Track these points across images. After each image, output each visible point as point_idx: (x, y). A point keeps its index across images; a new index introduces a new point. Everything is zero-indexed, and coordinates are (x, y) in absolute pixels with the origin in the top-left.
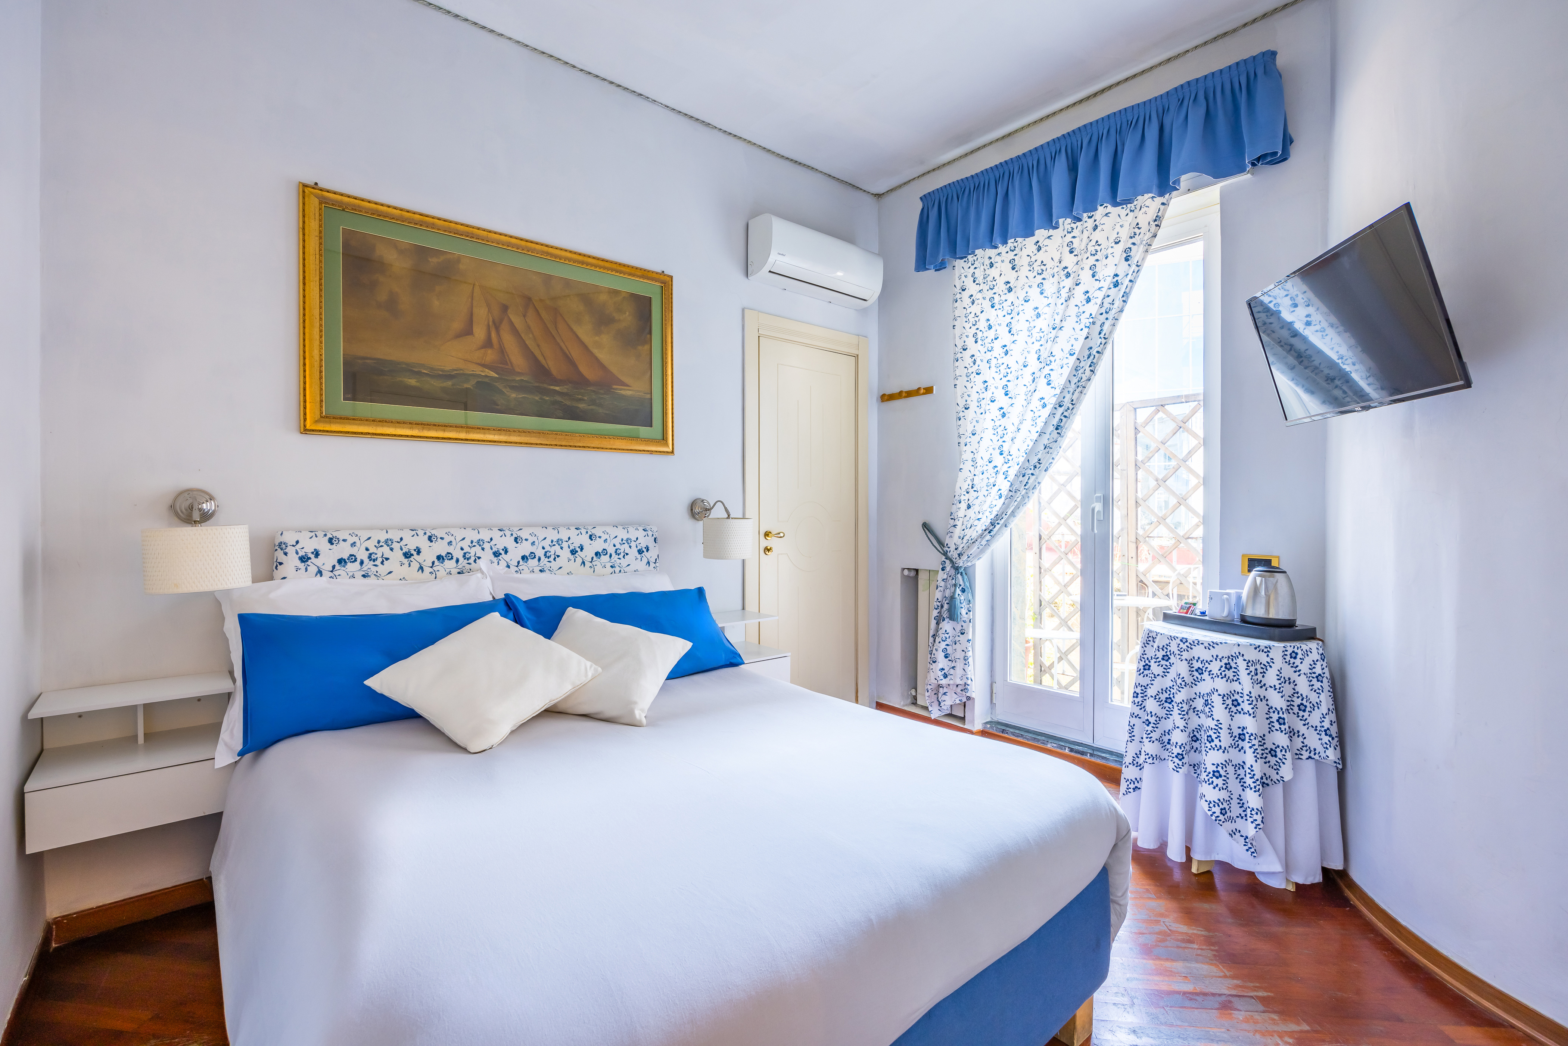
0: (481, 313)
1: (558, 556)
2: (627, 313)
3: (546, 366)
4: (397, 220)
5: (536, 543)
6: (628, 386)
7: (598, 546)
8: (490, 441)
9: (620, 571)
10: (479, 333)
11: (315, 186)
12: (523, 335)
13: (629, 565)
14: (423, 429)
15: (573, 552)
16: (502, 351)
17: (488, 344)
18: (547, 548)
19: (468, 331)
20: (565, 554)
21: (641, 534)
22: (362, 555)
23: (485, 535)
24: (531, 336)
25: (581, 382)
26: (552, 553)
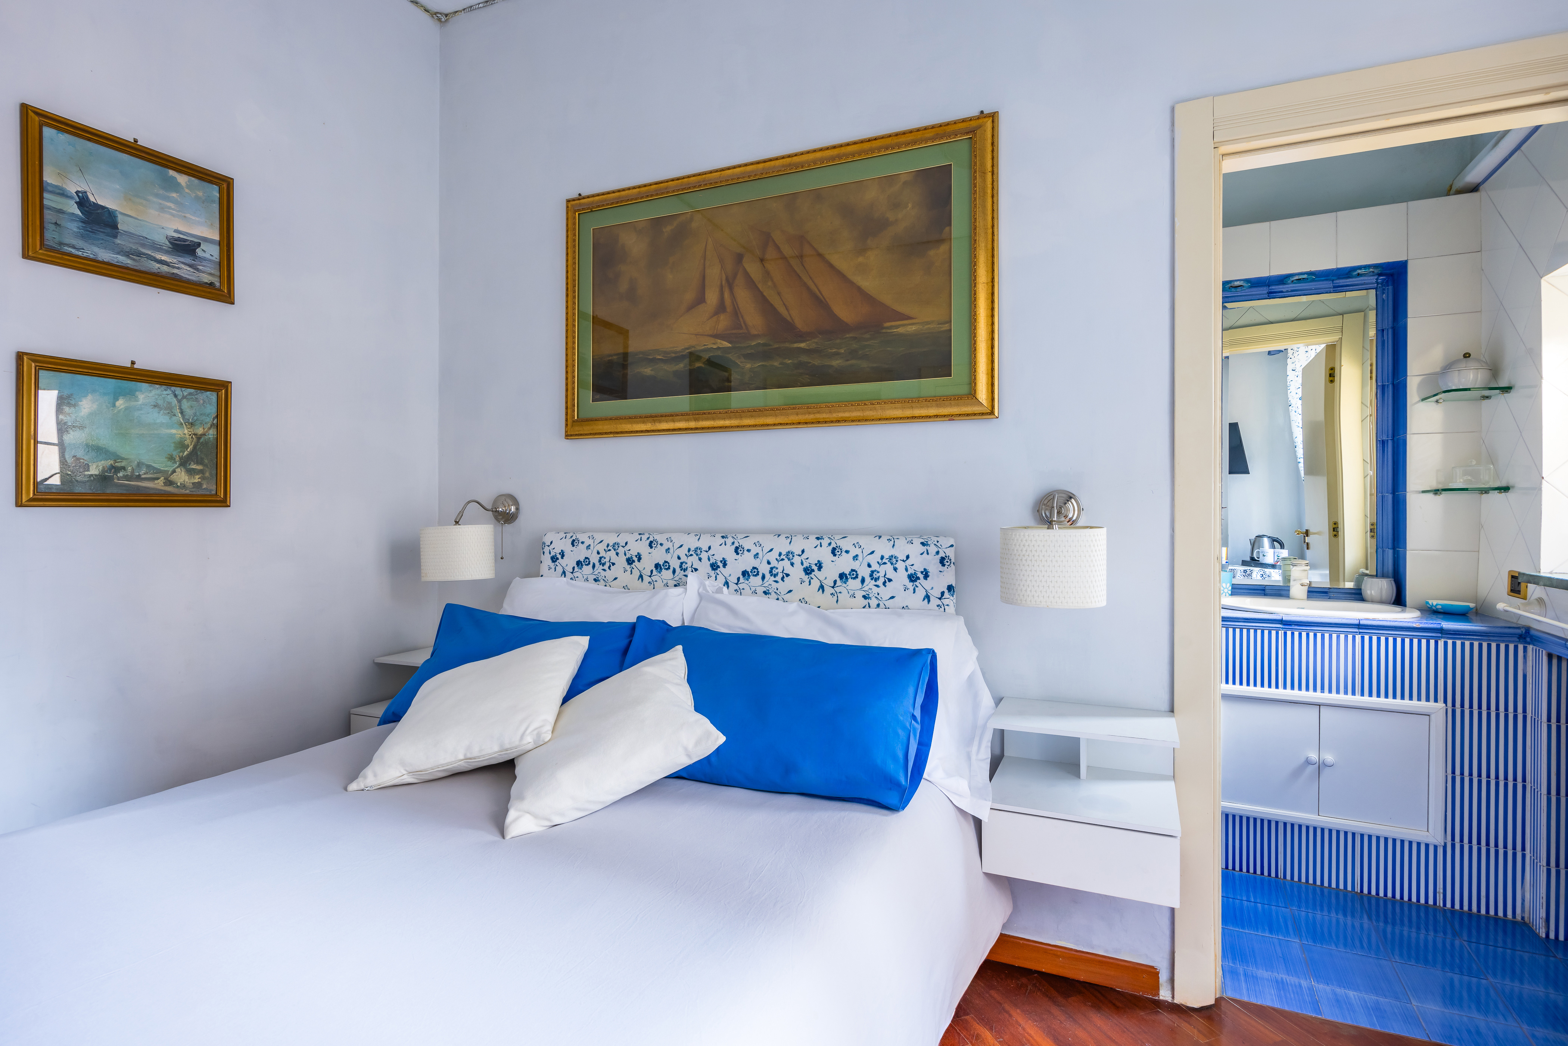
0: (714, 273)
1: (788, 575)
2: (910, 205)
3: (789, 319)
5: (760, 556)
6: (909, 318)
7: (845, 564)
8: (721, 427)
9: (878, 605)
10: (712, 297)
11: (578, 196)
12: (760, 286)
13: (893, 597)
15: (808, 571)
16: (736, 313)
17: (721, 308)
18: (774, 563)
19: (701, 299)
20: (797, 572)
21: (915, 549)
24: (770, 283)
25: (837, 328)
26: (780, 570)
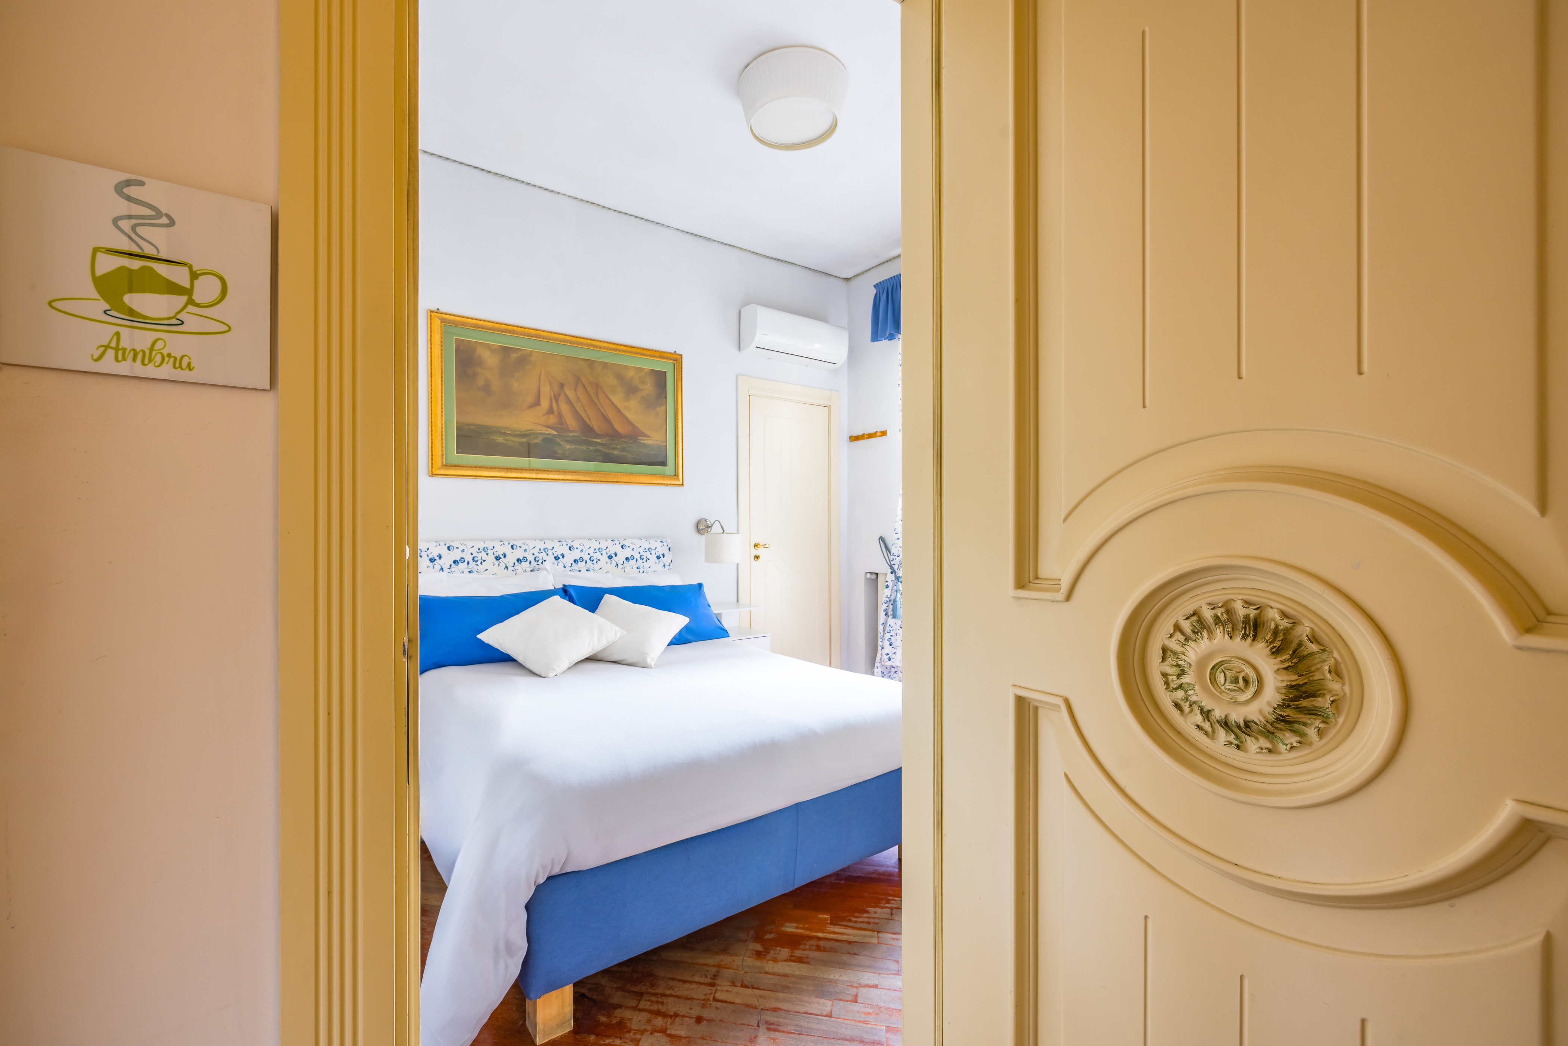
0: (546, 390)
1: (599, 560)
2: (649, 384)
3: (591, 425)
4: (490, 330)
5: (584, 551)
6: (649, 437)
7: (628, 553)
8: (552, 479)
9: (643, 572)
10: (545, 404)
11: (438, 311)
12: (574, 404)
13: (650, 567)
14: (508, 472)
15: (610, 557)
16: (560, 416)
17: (550, 411)
18: (592, 554)
19: (537, 403)
20: (604, 558)
21: (659, 544)
22: (469, 558)
23: (549, 545)
24: (580, 404)
25: (615, 435)
26: (595, 558)
